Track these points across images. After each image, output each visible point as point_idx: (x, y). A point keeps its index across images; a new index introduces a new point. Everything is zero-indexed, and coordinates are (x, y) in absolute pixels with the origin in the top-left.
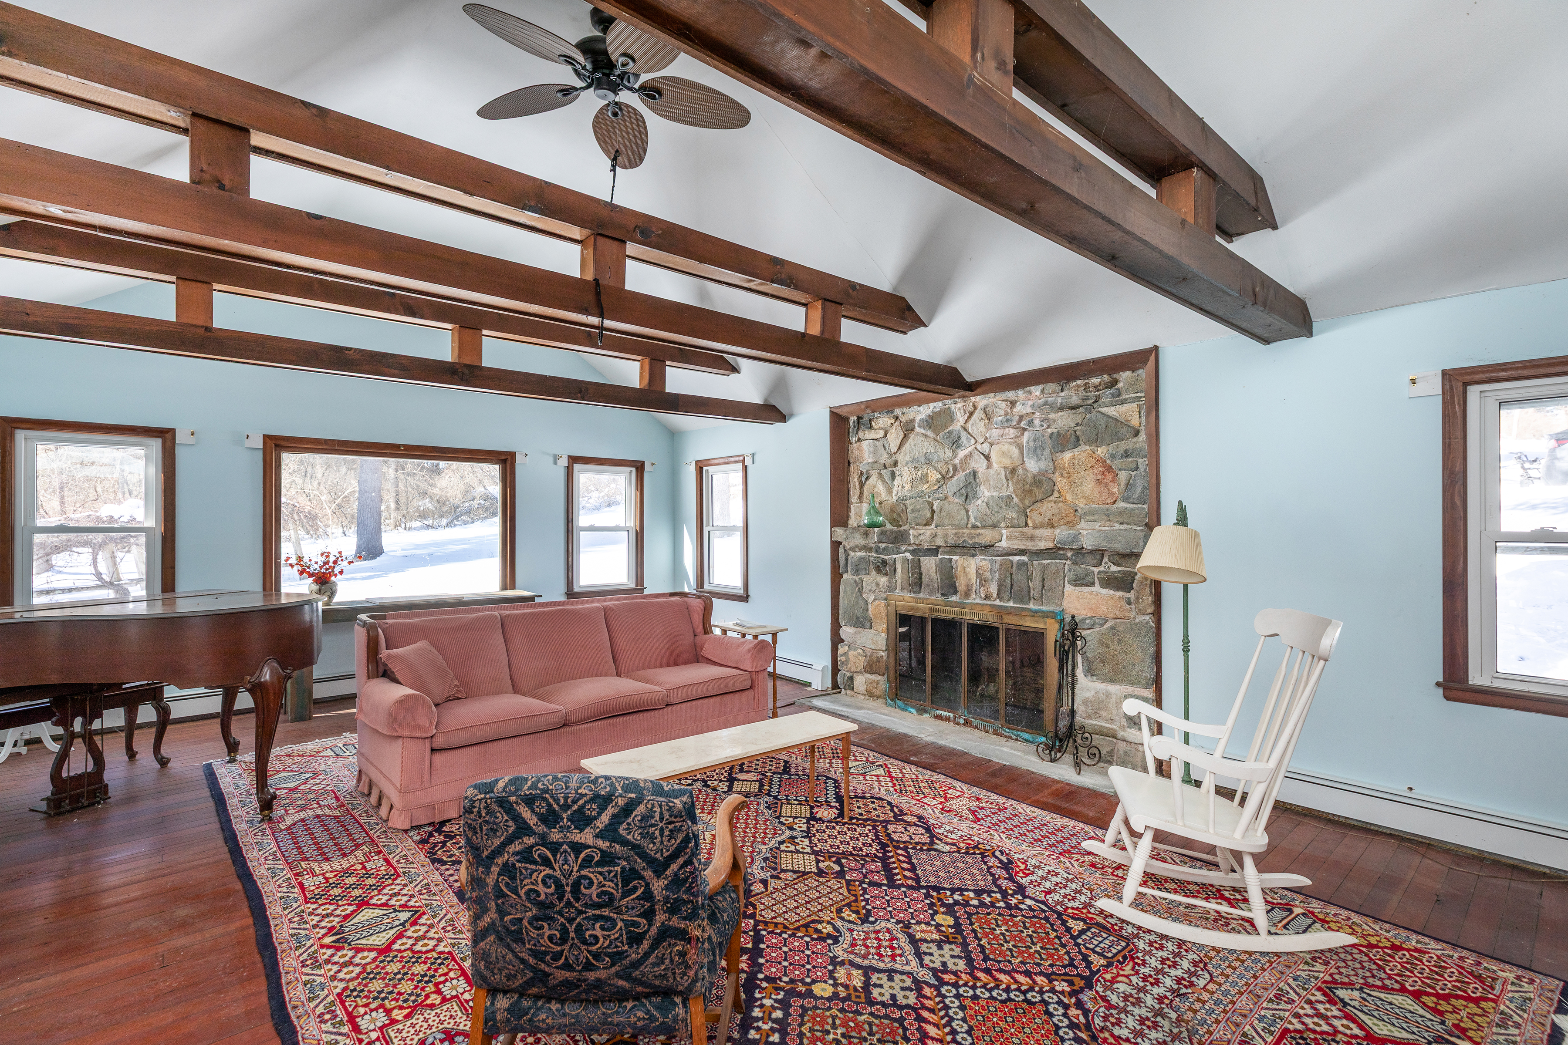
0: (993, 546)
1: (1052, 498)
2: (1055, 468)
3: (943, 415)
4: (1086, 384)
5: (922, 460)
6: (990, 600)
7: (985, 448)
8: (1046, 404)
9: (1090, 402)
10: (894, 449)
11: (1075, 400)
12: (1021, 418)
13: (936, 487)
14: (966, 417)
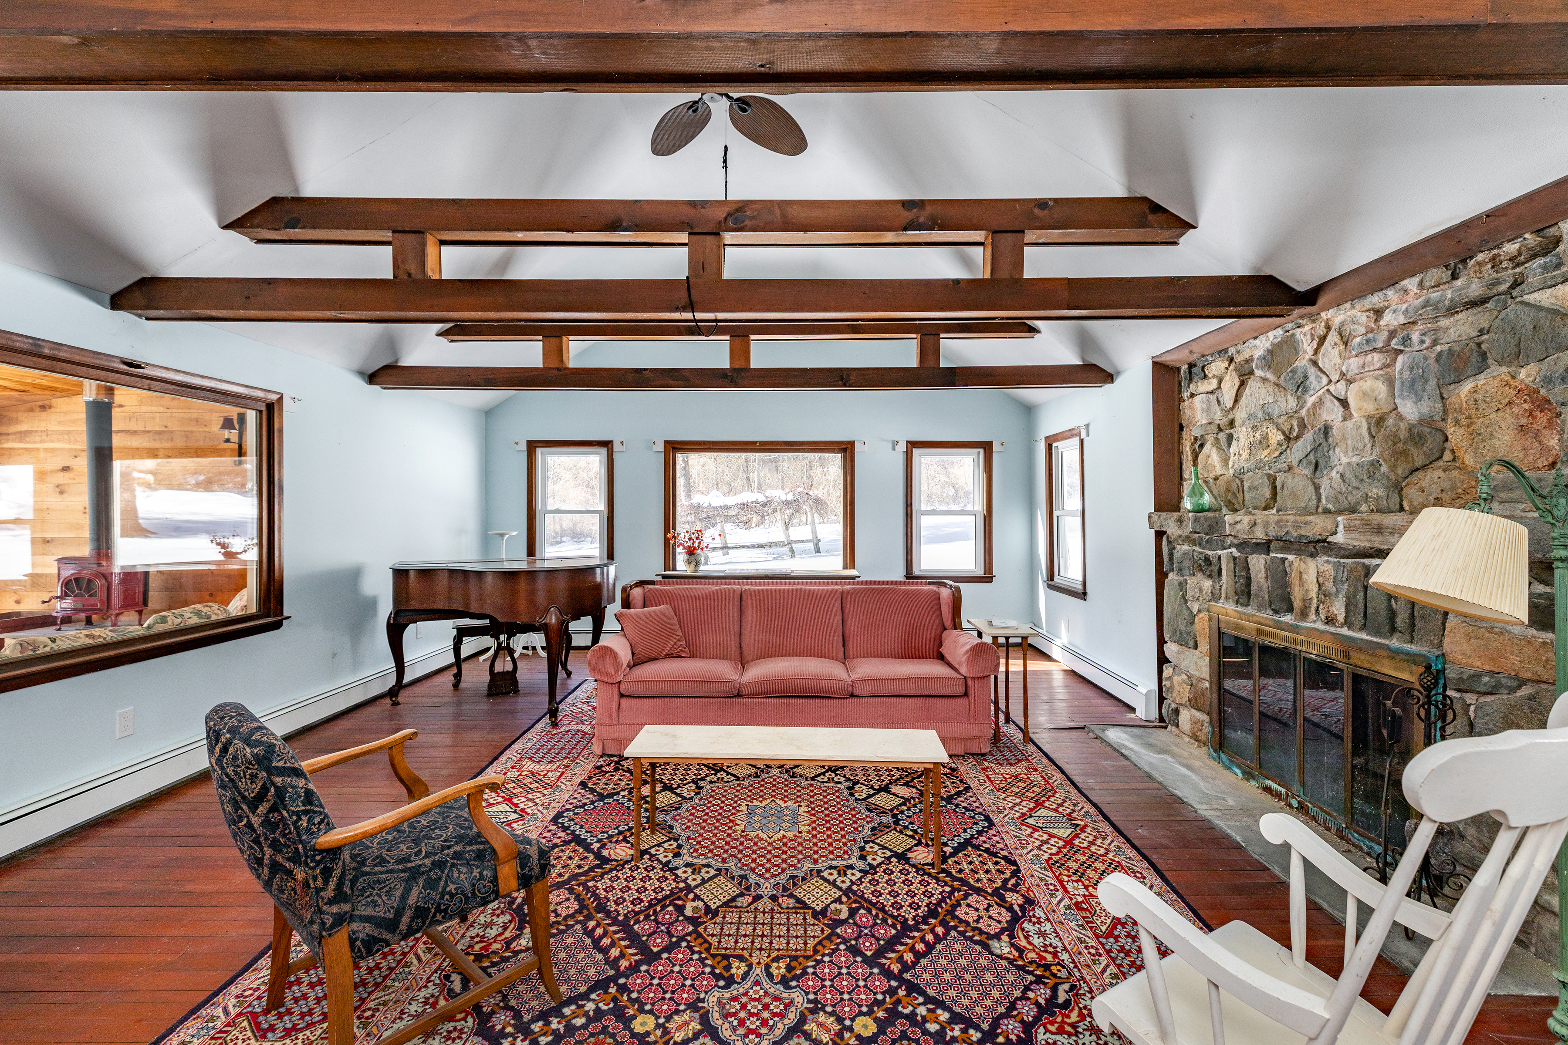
0: (1324, 541)
1: (1440, 463)
2: (1445, 411)
3: (1285, 347)
4: (1493, 258)
5: (1260, 415)
6: (1334, 625)
7: (1340, 389)
8: (1426, 304)
9: (1503, 287)
10: (1229, 404)
11: (1476, 290)
12: (1392, 334)
13: (1277, 453)
14: (1315, 344)
